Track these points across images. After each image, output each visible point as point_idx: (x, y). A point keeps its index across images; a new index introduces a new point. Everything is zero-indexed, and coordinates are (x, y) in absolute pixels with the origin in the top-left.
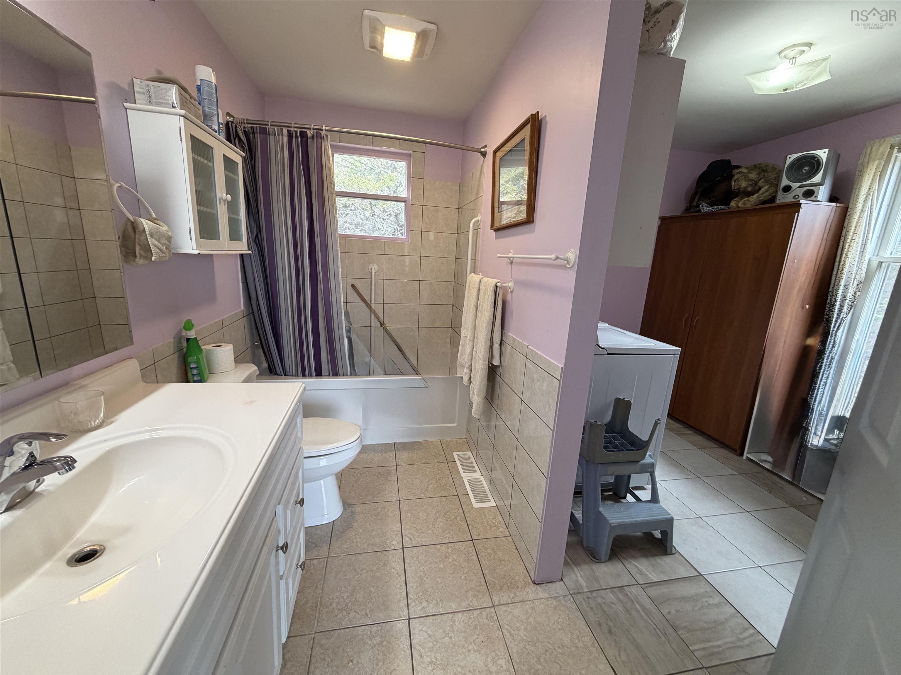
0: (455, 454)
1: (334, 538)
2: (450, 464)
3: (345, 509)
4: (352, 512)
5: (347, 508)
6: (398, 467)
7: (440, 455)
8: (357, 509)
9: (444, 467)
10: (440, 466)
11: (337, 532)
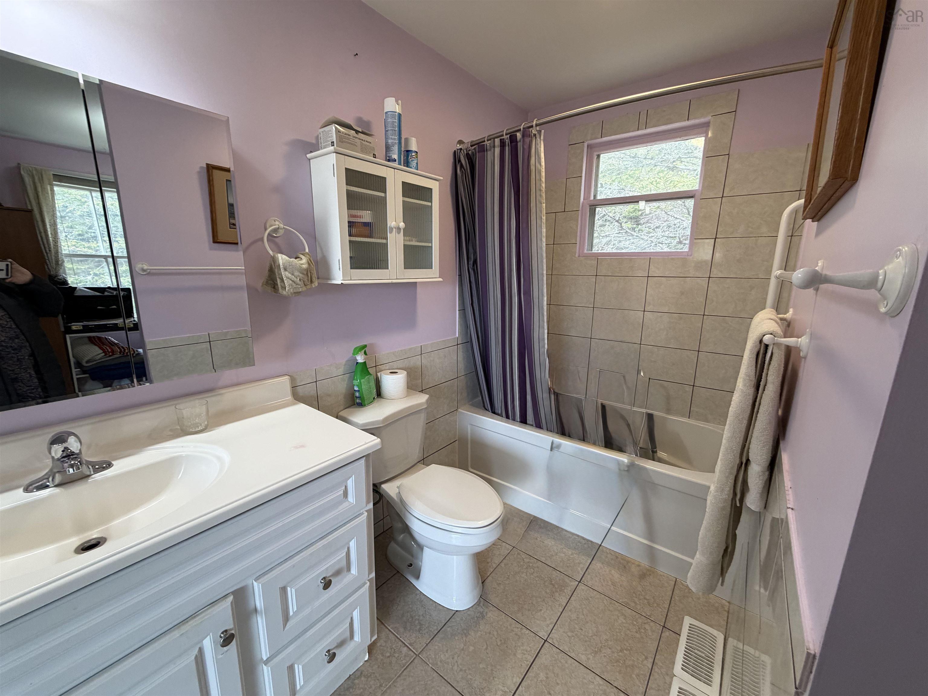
0: (688, 621)
1: (440, 635)
2: (667, 633)
3: (478, 604)
4: (482, 613)
5: (482, 604)
6: (581, 586)
7: (658, 605)
8: (490, 614)
9: (653, 631)
10: (647, 626)
11: (449, 629)
